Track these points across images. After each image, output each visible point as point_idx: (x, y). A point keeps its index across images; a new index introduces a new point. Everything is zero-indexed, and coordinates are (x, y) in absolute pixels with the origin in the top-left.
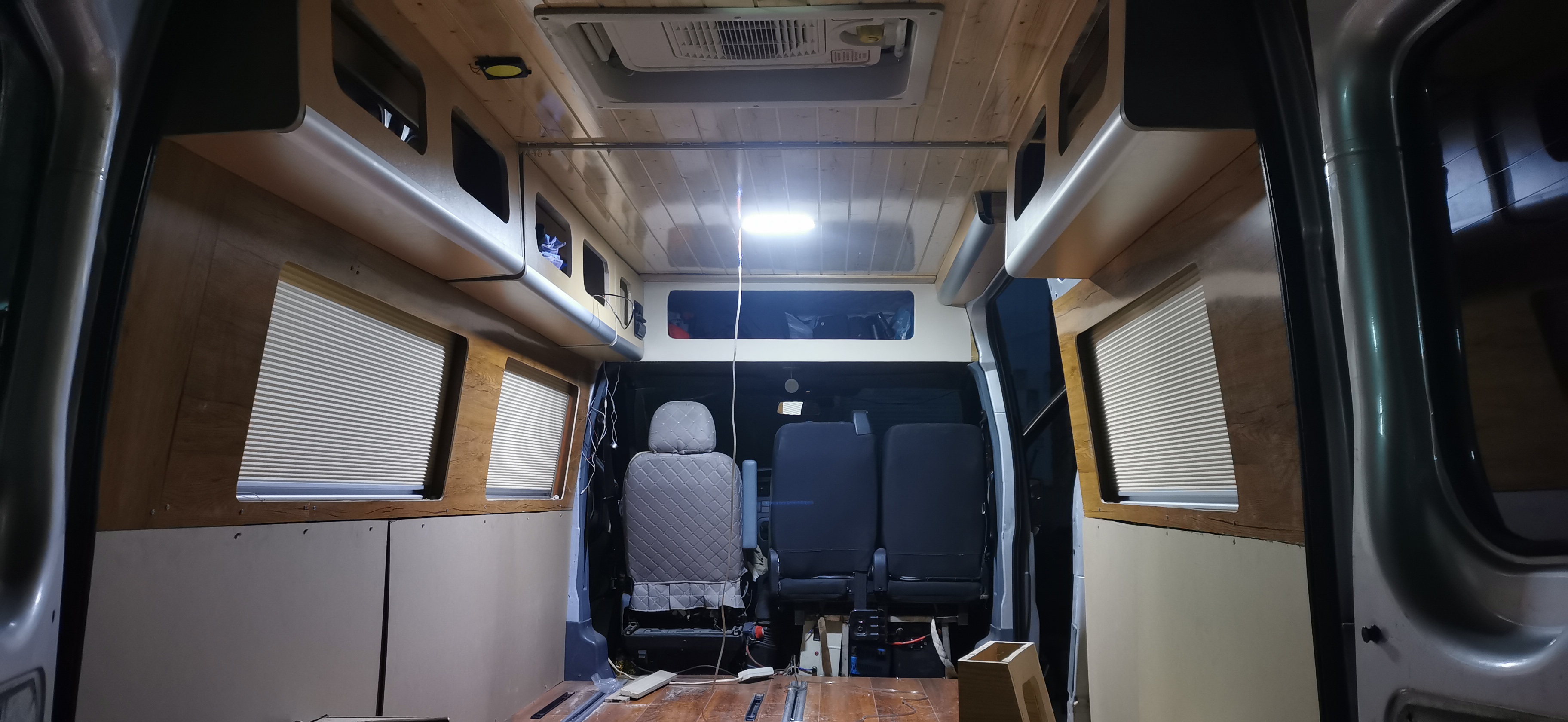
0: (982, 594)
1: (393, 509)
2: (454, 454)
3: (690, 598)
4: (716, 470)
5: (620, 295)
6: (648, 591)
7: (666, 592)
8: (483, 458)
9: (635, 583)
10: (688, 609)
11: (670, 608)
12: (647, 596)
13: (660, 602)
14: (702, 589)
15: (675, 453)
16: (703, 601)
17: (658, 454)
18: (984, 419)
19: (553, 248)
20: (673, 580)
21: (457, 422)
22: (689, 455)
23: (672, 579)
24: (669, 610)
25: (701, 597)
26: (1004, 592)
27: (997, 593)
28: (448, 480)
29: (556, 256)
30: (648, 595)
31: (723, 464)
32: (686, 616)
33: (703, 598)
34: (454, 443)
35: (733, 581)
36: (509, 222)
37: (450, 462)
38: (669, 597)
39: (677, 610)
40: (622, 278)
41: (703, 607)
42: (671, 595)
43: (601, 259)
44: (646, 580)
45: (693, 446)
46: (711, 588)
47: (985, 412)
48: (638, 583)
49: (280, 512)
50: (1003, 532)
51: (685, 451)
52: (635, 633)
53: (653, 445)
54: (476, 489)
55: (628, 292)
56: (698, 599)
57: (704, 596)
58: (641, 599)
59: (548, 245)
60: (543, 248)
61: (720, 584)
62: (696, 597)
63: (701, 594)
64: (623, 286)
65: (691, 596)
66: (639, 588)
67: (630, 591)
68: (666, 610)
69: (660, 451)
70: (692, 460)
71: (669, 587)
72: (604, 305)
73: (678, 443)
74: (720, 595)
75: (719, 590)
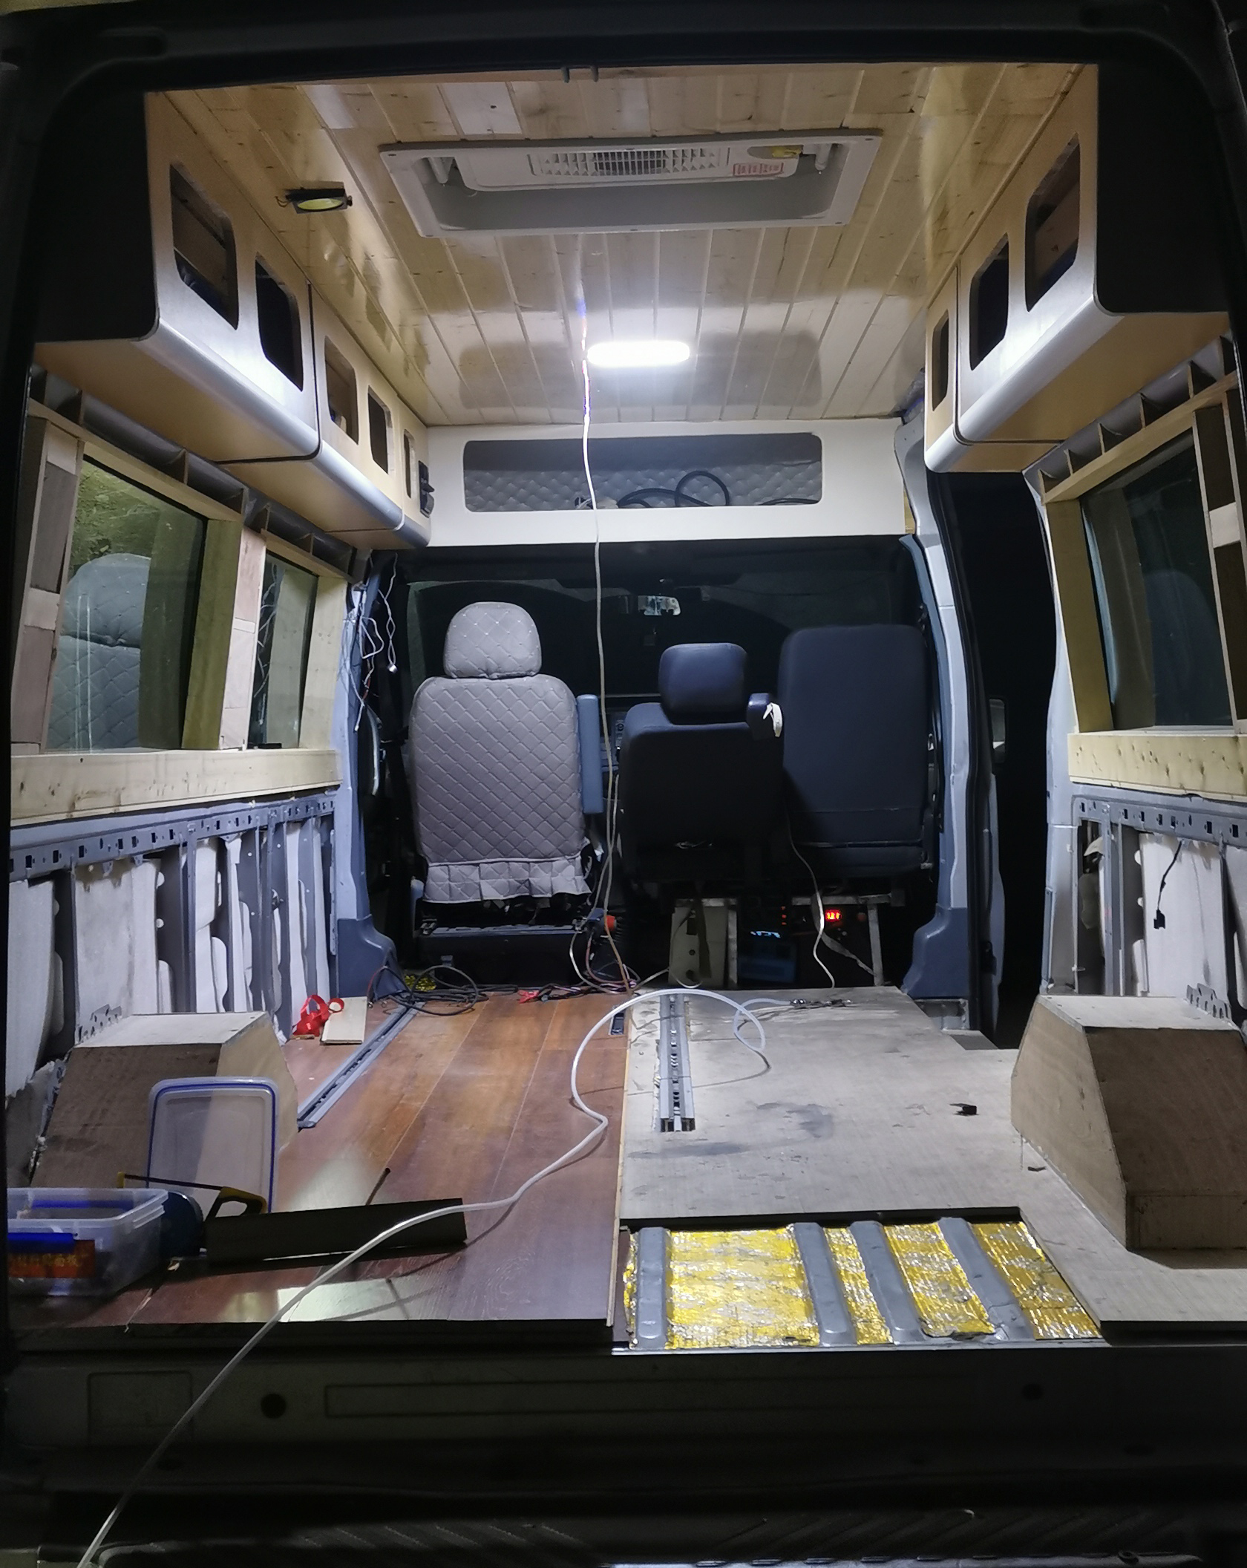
0: (924, 861)
3: (508, 882)
4: (543, 701)
5: (402, 454)
6: (449, 875)
7: (473, 874)
9: (430, 865)
10: (506, 898)
11: (481, 898)
12: (448, 882)
13: (466, 889)
14: (526, 870)
15: (484, 677)
16: (528, 886)
17: (458, 679)
18: (924, 616)
20: (484, 859)
22: (503, 681)
23: (483, 857)
24: (479, 900)
25: (526, 881)
26: (954, 858)
27: (945, 859)
30: (449, 879)
31: (553, 692)
32: (504, 907)
33: (527, 883)
35: (569, 857)
36: (303, 386)
38: (479, 883)
39: (491, 901)
40: (406, 431)
41: (527, 894)
42: (482, 879)
43: (384, 408)
44: (445, 860)
45: (508, 667)
46: (538, 868)
47: (925, 606)
48: (434, 865)
50: (952, 775)
51: (499, 674)
52: (435, 932)
53: (450, 666)
55: (412, 448)
56: (522, 884)
57: (530, 879)
58: (440, 886)
61: (551, 861)
62: (517, 881)
63: (526, 875)
64: (408, 441)
65: (509, 880)
66: (436, 871)
67: (423, 876)
68: (475, 901)
69: (462, 675)
70: (507, 687)
71: (480, 871)
72: (388, 472)
73: (487, 663)
74: (552, 876)
75: (551, 870)
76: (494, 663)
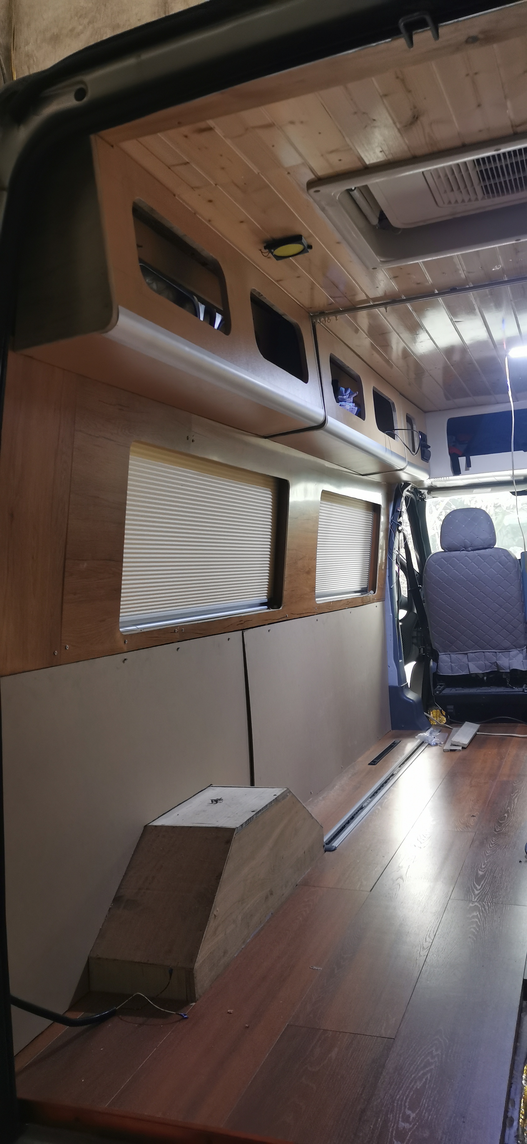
1: (244, 622)
2: (287, 572)
3: (485, 663)
4: (499, 562)
5: (407, 429)
6: (451, 659)
7: (464, 659)
8: (310, 572)
9: (440, 654)
10: (484, 672)
11: (470, 672)
12: (450, 663)
13: (461, 667)
14: (495, 657)
15: (464, 551)
16: (496, 665)
17: (449, 552)
19: (348, 398)
20: (470, 650)
21: (287, 547)
22: (474, 552)
23: (469, 649)
24: (469, 673)
28: (285, 593)
29: (351, 404)
31: (504, 556)
32: (484, 677)
33: (496, 663)
34: (286, 563)
35: (520, 649)
36: (309, 382)
37: (285, 579)
38: (468, 664)
39: (476, 673)
40: (407, 414)
41: (496, 670)
42: (470, 662)
43: (389, 400)
44: (448, 651)
45: (478, 543)
46: (502, 656)
48: (442, 654)
49: (156, 637)
51: (472, 548)
52: (444, 692)
54: (307, 597)
55: (414, 425)
56: (493, 664)
57: (497, 661)
58: (446, 665)
59: (344, 396)
60: (340, 399)
61: (509, 651)
62: (490, 663)
63: (494, 659)
64: (409, 420)
65: (485, 662)
66: (443, 657)
67: (436, 660)
68: (466, 674)
69: (450, 550)
70: (465, 555)
71: (468, 656)
72: (394, 439)
73: (464, 542)
74: (510, 660)
75: (509, 657)
76: (468, 542)
